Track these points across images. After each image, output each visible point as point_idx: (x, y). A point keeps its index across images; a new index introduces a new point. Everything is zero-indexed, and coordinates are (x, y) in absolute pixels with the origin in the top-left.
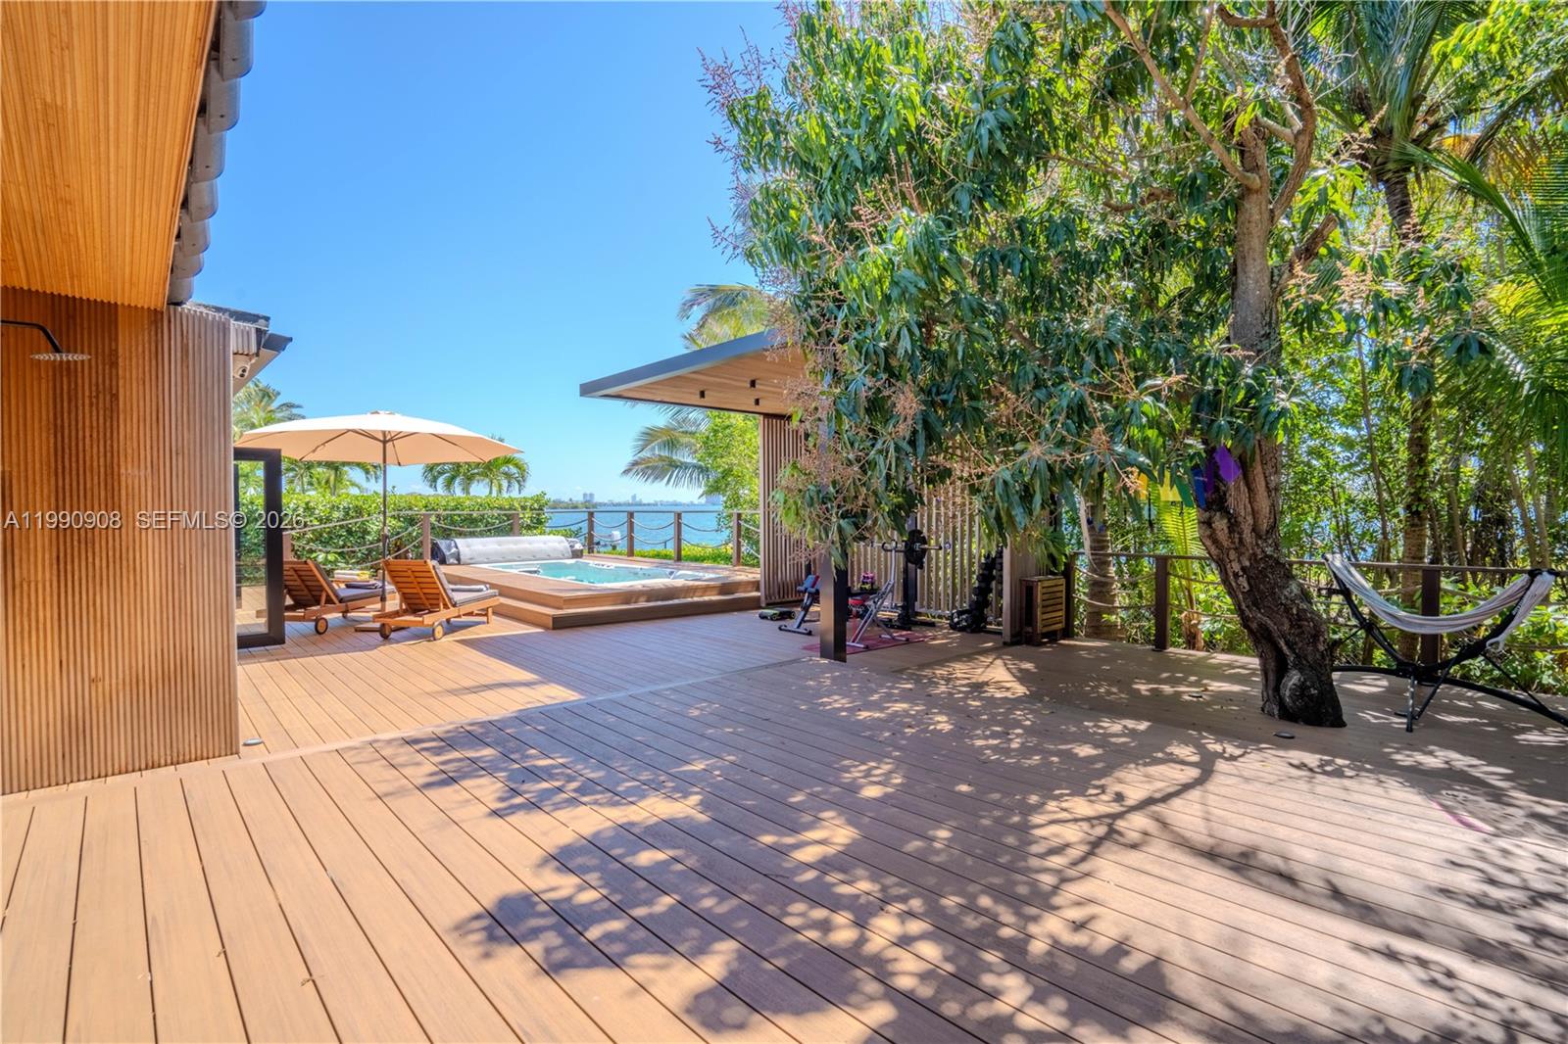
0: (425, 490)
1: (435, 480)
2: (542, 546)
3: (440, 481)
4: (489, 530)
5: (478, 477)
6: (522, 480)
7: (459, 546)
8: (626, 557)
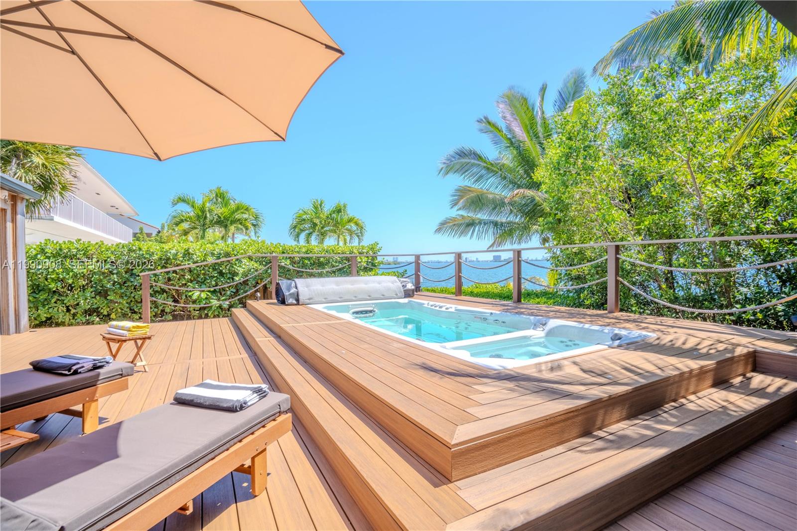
0: (290, 242)
1: (298, 236)
2: (377, 286)
3: (303, 236)
4: (334, 272)
5: (329, 234)
6: (360, 237)
7: (299, 286)
8: (453, 296)
